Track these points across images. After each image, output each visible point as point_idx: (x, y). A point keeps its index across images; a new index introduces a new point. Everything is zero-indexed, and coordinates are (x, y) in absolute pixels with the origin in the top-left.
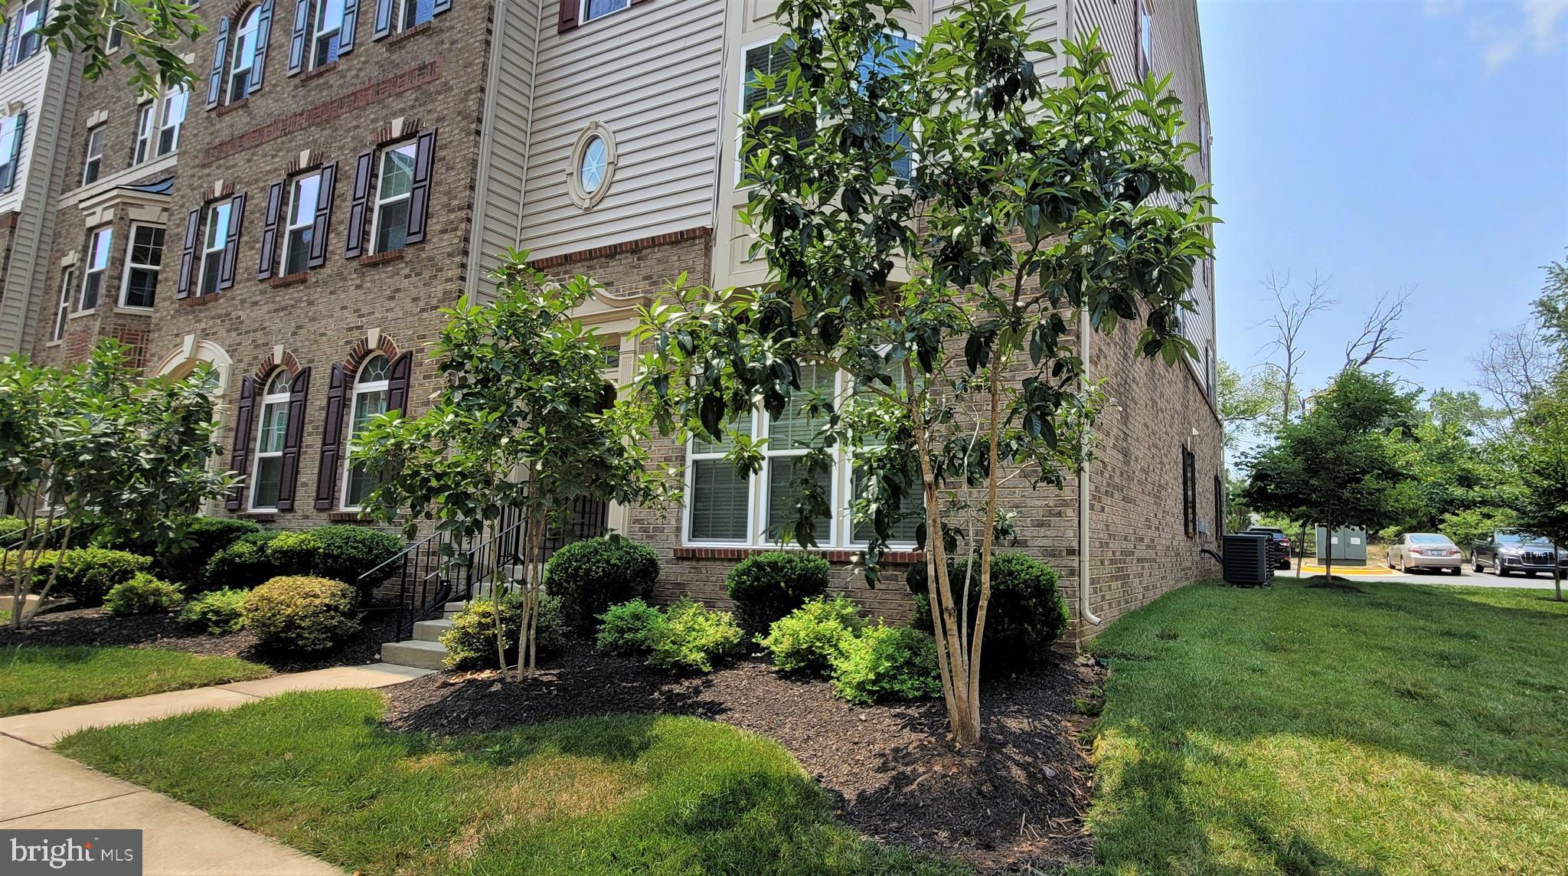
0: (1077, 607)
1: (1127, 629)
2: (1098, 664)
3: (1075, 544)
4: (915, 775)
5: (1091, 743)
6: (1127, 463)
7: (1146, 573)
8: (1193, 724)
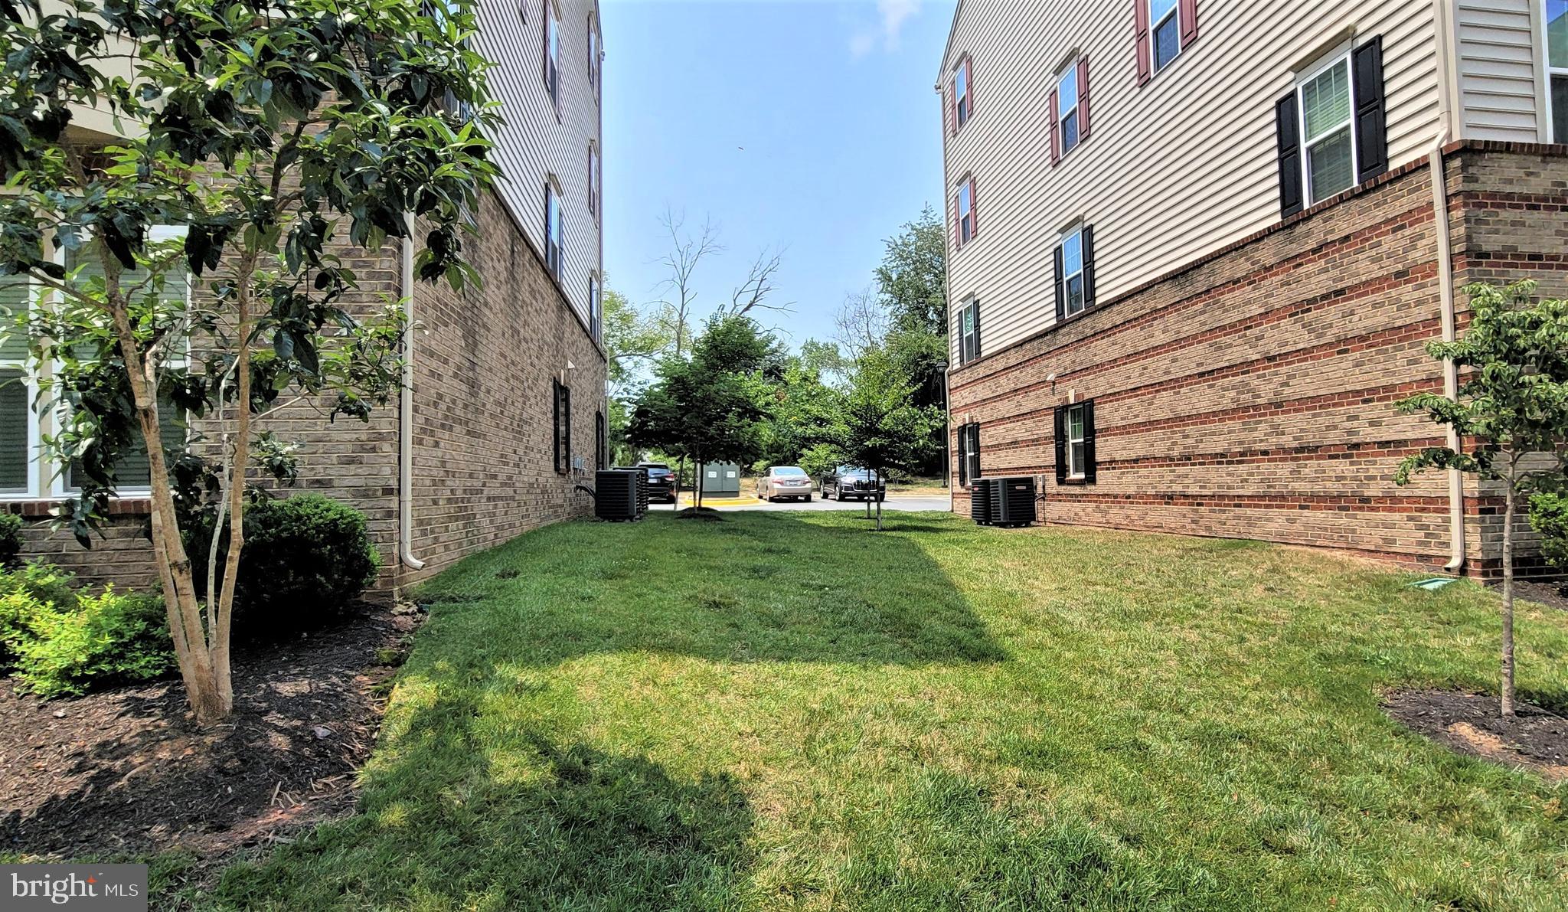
0: (396, 551)
1: (465, 571)
2: (420, 611)
3: (395, 485)
4: (128, 767)
5: (387, 693)
6: (474, 394)
7: (500, 511)
8: (505, 657)
